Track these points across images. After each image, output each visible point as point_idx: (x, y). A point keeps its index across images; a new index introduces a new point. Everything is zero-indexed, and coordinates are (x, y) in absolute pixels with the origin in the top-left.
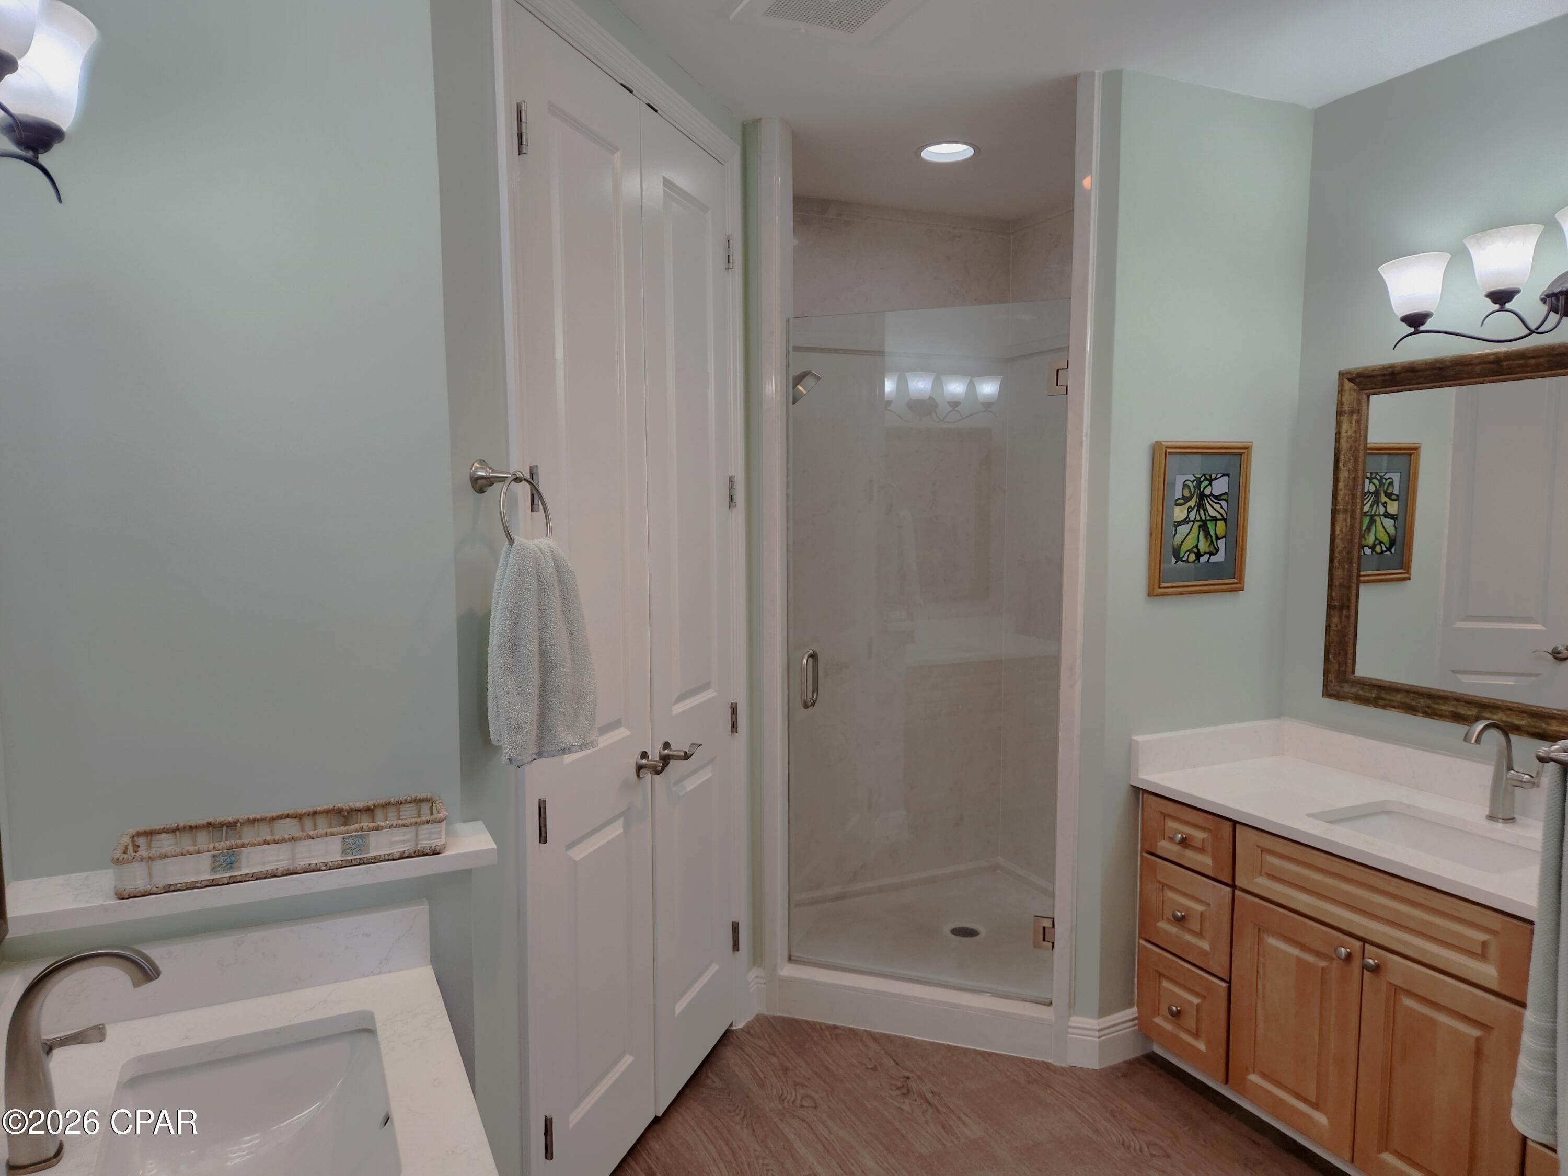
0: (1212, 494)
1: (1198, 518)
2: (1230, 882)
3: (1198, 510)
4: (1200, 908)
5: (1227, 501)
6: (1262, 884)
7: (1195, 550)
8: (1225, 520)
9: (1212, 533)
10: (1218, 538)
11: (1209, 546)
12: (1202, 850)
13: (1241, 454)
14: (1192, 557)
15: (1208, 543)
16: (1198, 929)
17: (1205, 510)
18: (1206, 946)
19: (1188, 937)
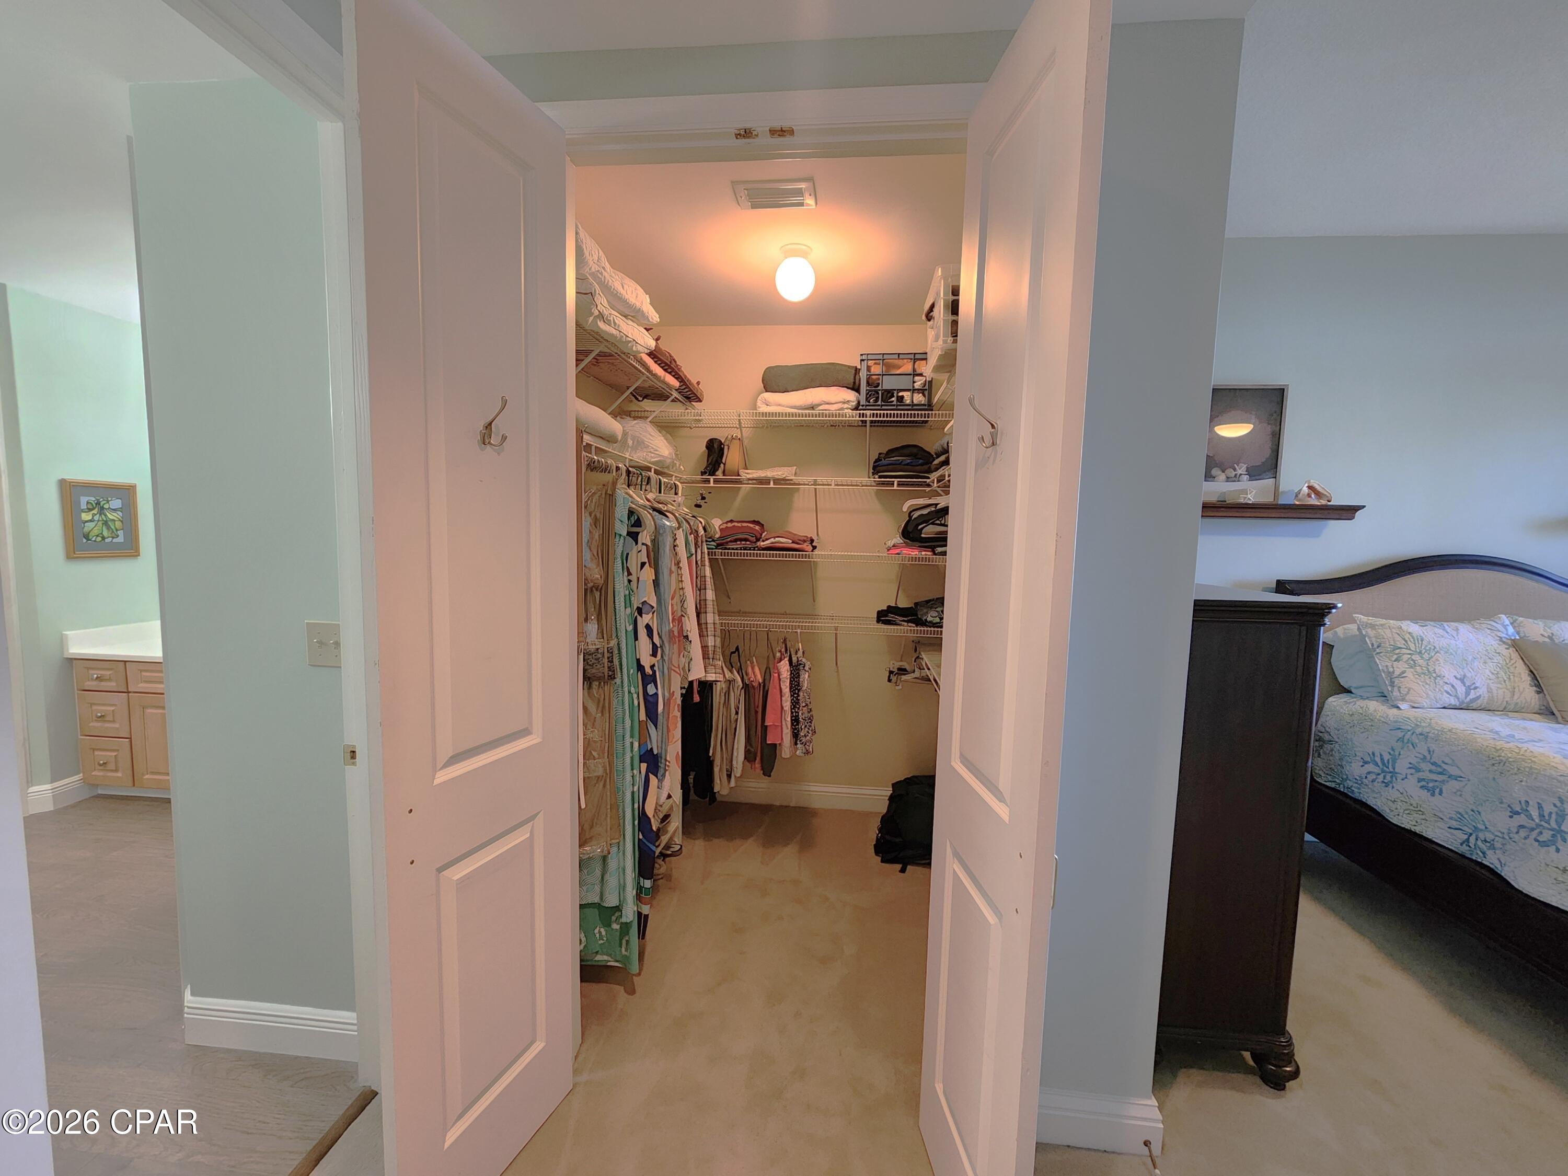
0: (109, 508)
1: (101, 519)
2: (126, 691)
3: (100, 515)
4: (112, 708)
5: (121, 512)
6: (143, 686)
7: (101, 535)
8: (122, 521)
9: (113, 527)
10: (117, 530)
11: (111, 534)
12: (110, 680)
13: (129, 489)
14: (99, 539)
15: (110, 532)
16: (111, 719)
17: (106, 515)
18: (117, 725)
19: (107, 725)
